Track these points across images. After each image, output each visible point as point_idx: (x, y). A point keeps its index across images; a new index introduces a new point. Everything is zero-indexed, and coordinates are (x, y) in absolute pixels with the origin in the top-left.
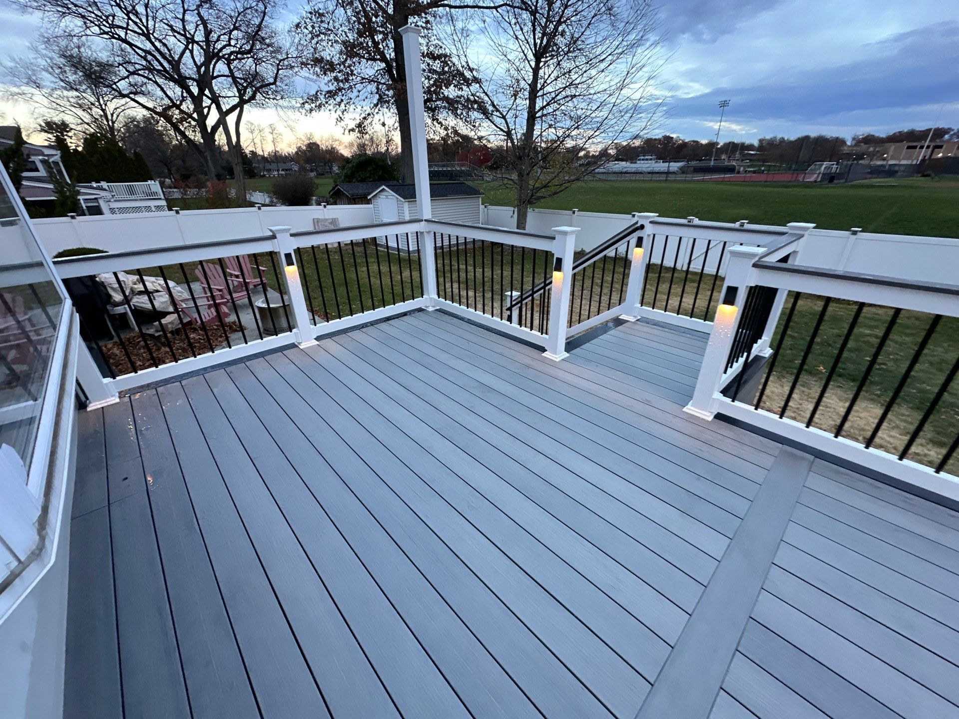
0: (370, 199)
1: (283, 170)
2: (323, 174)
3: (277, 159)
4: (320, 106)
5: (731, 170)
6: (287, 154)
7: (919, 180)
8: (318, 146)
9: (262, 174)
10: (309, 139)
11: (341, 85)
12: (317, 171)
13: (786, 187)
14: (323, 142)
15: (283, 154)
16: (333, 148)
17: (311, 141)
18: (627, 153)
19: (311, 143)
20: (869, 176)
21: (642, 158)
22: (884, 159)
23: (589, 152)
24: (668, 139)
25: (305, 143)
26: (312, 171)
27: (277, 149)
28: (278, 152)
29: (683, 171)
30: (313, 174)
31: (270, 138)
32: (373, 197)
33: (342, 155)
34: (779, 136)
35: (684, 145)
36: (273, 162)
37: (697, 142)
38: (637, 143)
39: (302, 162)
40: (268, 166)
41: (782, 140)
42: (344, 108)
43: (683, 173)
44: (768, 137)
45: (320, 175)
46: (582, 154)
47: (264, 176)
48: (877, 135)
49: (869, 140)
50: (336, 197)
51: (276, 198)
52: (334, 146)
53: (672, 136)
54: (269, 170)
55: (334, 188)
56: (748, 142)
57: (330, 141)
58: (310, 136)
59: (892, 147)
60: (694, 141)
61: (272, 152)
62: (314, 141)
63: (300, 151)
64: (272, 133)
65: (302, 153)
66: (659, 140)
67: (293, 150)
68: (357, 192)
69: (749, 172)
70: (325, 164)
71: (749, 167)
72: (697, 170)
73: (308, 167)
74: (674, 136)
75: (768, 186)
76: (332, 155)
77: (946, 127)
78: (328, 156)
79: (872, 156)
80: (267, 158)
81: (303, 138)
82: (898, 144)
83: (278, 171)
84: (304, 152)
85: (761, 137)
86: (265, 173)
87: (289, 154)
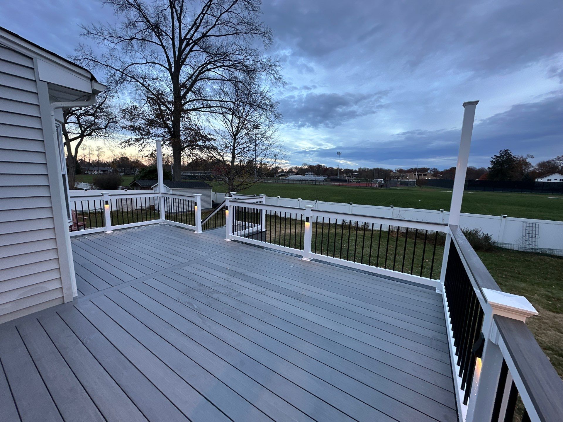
0: (153, 188)
1: (102, 171)
2: (129, 174)
3: (98, 164)
4: (130, 145)
5: (345, 181)
6: (106, 162)
7: (416, 188)
8: (128, 159)
9: (86, 172)
10: (123, 155)
11: (144, 136)
12: (125, 172)
13: (365, 189)
14: (132, 157)
15: (103, 162)
16: (137, 160)
17: (124, 156)
18: (301, 171)
19: (123, 157)
20: (400, 185)
21: (307, 174)
22: (407, 179)
23: (283, 170)
24: (319, 166)
25: (119, 157)
26: (122, 172)
27: (99, 159)
28: (100, 161)
29: (326, 180)
30: (122, 174)
31: (96, 153)
32: (154, 187)
33: (143, 165)
34: (367, 167)
35: (327, 169)
36: (95, 166)
37: (333, 168)
38: (306, 167)
39: (115, 167)
40: (91, 168)
41: (368, 169)
42: (144, 146)
43: (326, 181)
44: (362, 168)
45: (127, 174)
46: (280, 171)
47: (88, 173)
48: (404, 169)
49: (401, 171)
50: (134, 186)
51: (95, 186)
52: (139, 160)
53: (321, 165)
54: (91, 171)
55: (133, 182)
56: (354, 169)
57: (136, 157)
58: (124, 153)
59: (409, 174)
60: (331, 168)
61: (96, 160)
62: (126, 156)
63: (115, 161)
64: (98, 151)
65: (117, 162)
66: (316, 166)
67: (111, 160)
68: (146, 184)
69: (355, 182)
70: (131, 169)
71: (354, 180)
72: (332, 180)
73: (119, 170)
74: (322, 165)
75: (357, 188)
76: (137, 164)
77: (428, 167)
78: (133, 164)
79: (402, 177)
80: (91, 163)
81: (119, 155)
82: (411, 173)
83: (98, 171)
84: (118, 162)
85: (359, 167)
86: (88, 172)
87: (107, 162)
